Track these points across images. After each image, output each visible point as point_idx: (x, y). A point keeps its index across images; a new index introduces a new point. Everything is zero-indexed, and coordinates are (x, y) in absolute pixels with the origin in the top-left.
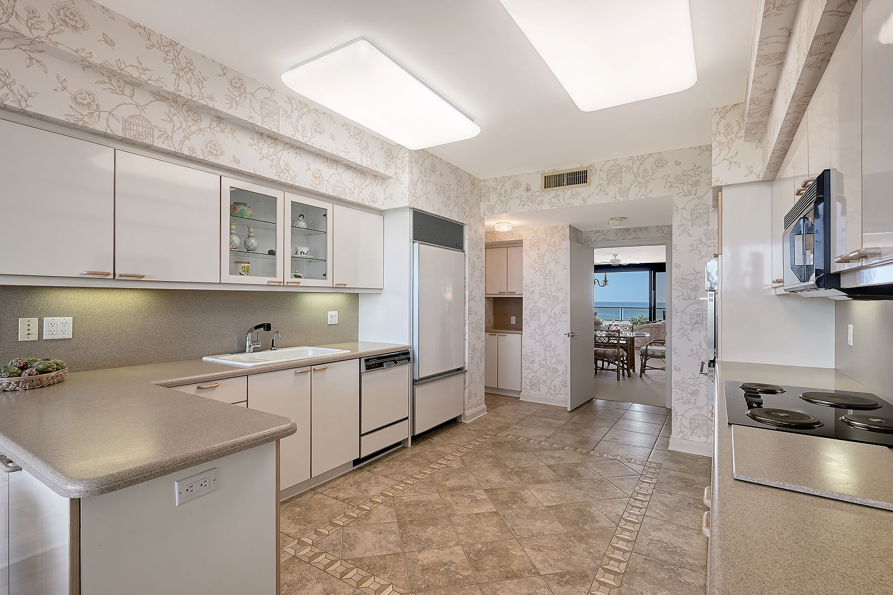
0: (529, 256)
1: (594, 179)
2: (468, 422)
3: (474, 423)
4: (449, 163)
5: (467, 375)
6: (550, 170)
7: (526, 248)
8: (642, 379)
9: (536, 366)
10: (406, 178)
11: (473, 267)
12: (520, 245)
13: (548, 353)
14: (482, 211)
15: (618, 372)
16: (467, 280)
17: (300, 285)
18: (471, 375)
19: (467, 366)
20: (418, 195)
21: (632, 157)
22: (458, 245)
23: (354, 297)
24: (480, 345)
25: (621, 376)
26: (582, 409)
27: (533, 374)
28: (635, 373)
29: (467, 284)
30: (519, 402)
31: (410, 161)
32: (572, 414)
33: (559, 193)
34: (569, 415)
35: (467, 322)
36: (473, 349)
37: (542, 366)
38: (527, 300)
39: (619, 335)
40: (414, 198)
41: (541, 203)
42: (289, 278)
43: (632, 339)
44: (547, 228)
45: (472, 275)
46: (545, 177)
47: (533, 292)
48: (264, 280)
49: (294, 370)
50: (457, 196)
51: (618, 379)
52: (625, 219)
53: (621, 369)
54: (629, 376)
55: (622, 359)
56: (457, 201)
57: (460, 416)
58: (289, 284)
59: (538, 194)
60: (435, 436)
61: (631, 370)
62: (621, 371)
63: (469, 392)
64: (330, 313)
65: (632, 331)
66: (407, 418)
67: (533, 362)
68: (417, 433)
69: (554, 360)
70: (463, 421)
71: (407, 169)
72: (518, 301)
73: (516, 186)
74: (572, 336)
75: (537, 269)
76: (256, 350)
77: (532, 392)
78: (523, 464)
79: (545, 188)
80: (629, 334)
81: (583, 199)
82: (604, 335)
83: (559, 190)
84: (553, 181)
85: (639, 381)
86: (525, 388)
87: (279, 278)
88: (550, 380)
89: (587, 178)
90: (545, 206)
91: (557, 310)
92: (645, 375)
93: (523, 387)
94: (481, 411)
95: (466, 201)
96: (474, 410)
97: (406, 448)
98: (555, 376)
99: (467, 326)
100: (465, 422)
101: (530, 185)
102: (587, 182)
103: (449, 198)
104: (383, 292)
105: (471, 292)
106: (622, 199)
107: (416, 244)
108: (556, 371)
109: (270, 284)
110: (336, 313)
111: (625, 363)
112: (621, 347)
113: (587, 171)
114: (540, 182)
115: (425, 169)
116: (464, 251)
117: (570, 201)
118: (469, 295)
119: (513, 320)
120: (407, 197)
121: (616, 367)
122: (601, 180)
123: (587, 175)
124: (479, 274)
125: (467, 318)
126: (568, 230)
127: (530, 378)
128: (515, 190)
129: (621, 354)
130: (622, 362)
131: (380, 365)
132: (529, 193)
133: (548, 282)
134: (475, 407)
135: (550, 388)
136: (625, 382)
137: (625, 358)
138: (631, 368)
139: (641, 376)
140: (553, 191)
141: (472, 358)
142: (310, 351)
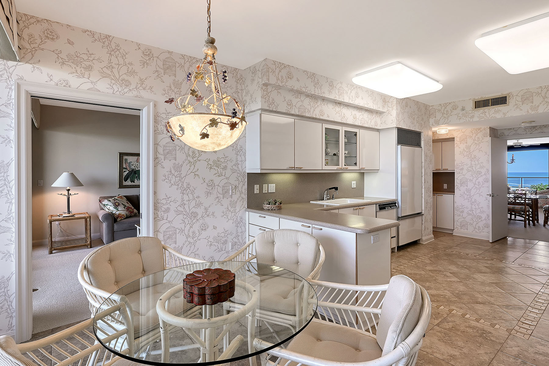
0: (459, 148)
1: (511, 102)
2: (424, 243)
3: (428, 244)
4: (414, 100)
5: (423, 216)
6: (478, 98)
7: (457, 142)
8: (546, 228)
9: (465, 215)
10: (394, 113)
11: (426, 156)
12: (453, 140)
13: (473, 207)
14: (431, 123)
15: (525, 221)
16: (423, 164)
17: (348, 169)
18: (425, 217)
19: (423, 212)
20: (400, 121)
21: (541, 87)
22: (418, 145)
23: (362, 174)
24: (430, 199)
25: (527, 225)
26: (500, 242)
27: (463, 219)
28: (539, 224)
29: (423, 166)
30: (452, 236)
31: (397, 103)
32: (493, 244)
33: (486, 111)
34: (491, 244)
35: (423, 187)
36: (426, 203)
37: (469, 214)
38: (458, 174)
39: (526, 197)
40: (398, 122)
41: (473, 117)
42: (344, 167)
43: (536, 200)
44: (473, 129)
45: (425, 160)
46: (475, 102)
47: (462, 169)
48: (335, 168)
49: (353, 208)
50: (418, 117)
51: (525, 226)
52: (533, 122)
53: (527, 220)
54: (534, 225)
55: (528, 213)
56: (418, 120)
57: (419, 240)
58: (344, 169)
59: (470, 112)
60: (408, 248)
61: (536, 222)
62: (527, 221)
63: (425, 227)
64: (353, 182)
65: (536, 194)
66: (395, 237)
67: (462, 212)
68: (400, 245)
69: (478, 211)
70: (421, 242)
71: (395, 107)
72: (451, 175)
73: (455, 108)
74: (493, 196)
75: (465, 155)
76: (328, 199)
77: (462, 230)
78: (468, 264)
79: (475, 108)
80: (533, 197)
81: (504, 114)
82: (513, 197)
83: (486, 109)
84: (480, 104)
85: (543, 228)
86: (457, 228)
87: (340, 167)
88: (475, 223)
89: (506, 101)
90: (476, 119)
91: (481, 179)
92: (548, 225)
93: (455, 227)
94: (431, 239)
95: (423, 119)
96: (427, 237)
97: (394, 252)
98: (479, 221)
99: (423, 189)
100: (422, 243)
101: (464, 107)
102: (506, 103)
103: (414, 119)
104: (379, 171)
105: (425, 170)
106: (533, 113)
107: (399, 146)
108: (480, 218)
109: (338, 169)
110: (355, 182)
111: (531, 217)
112: (527, 205)
113: (506, 97)
114: (472, 105)
115: (403, 106)
116: (421, 147)
117: (493, 115)
118: (424, 172)
119: (445, 186)
120: (395, 122)
121: (523, 219)
122: (516, 102)
123: (506, 99)
124: (429, 160)
125: (423, 185)
126: (488, 131)
127: (461, 221)
128: (454, 110)
129: (527, 209)
130: (528, 215)
131: (384, 208)
132: (464, 112)
133: (473, 163)
134: (428, 236)
135: (475, 228)
136: (531, 229)
137: (530, 213)
138: (536, 220)
139: (544, 226)
140: (481, 110)
141: (426, 208)
142: (349, 200)
